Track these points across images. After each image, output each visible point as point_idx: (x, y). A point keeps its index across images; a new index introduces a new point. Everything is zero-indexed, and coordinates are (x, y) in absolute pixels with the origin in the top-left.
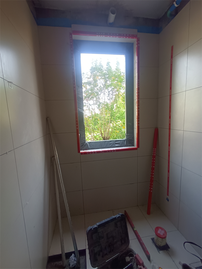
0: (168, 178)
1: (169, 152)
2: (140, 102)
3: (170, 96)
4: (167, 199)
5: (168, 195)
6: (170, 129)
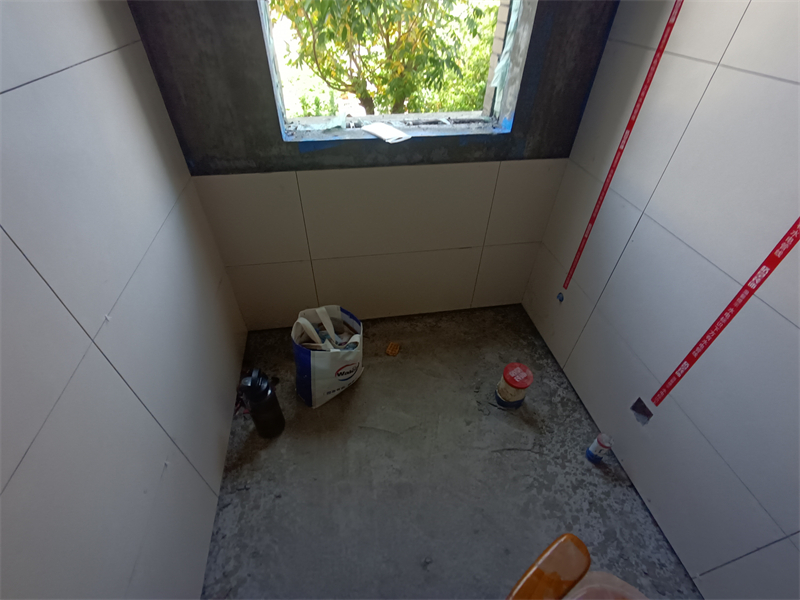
0: (585, 239)
1: (620, 152)
4: (557, 296)
5: (566, 286)
6: (661, 50)
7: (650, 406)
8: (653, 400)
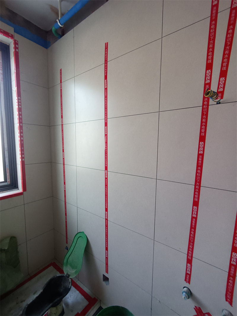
0: (66, 222)
1: (65, 191)
2: (24, 128)
3: (62, 125)
4: (66, 248)
5: (67, 243)
6: (64, 164)
7: (106, 275)
8: (106, 272)
